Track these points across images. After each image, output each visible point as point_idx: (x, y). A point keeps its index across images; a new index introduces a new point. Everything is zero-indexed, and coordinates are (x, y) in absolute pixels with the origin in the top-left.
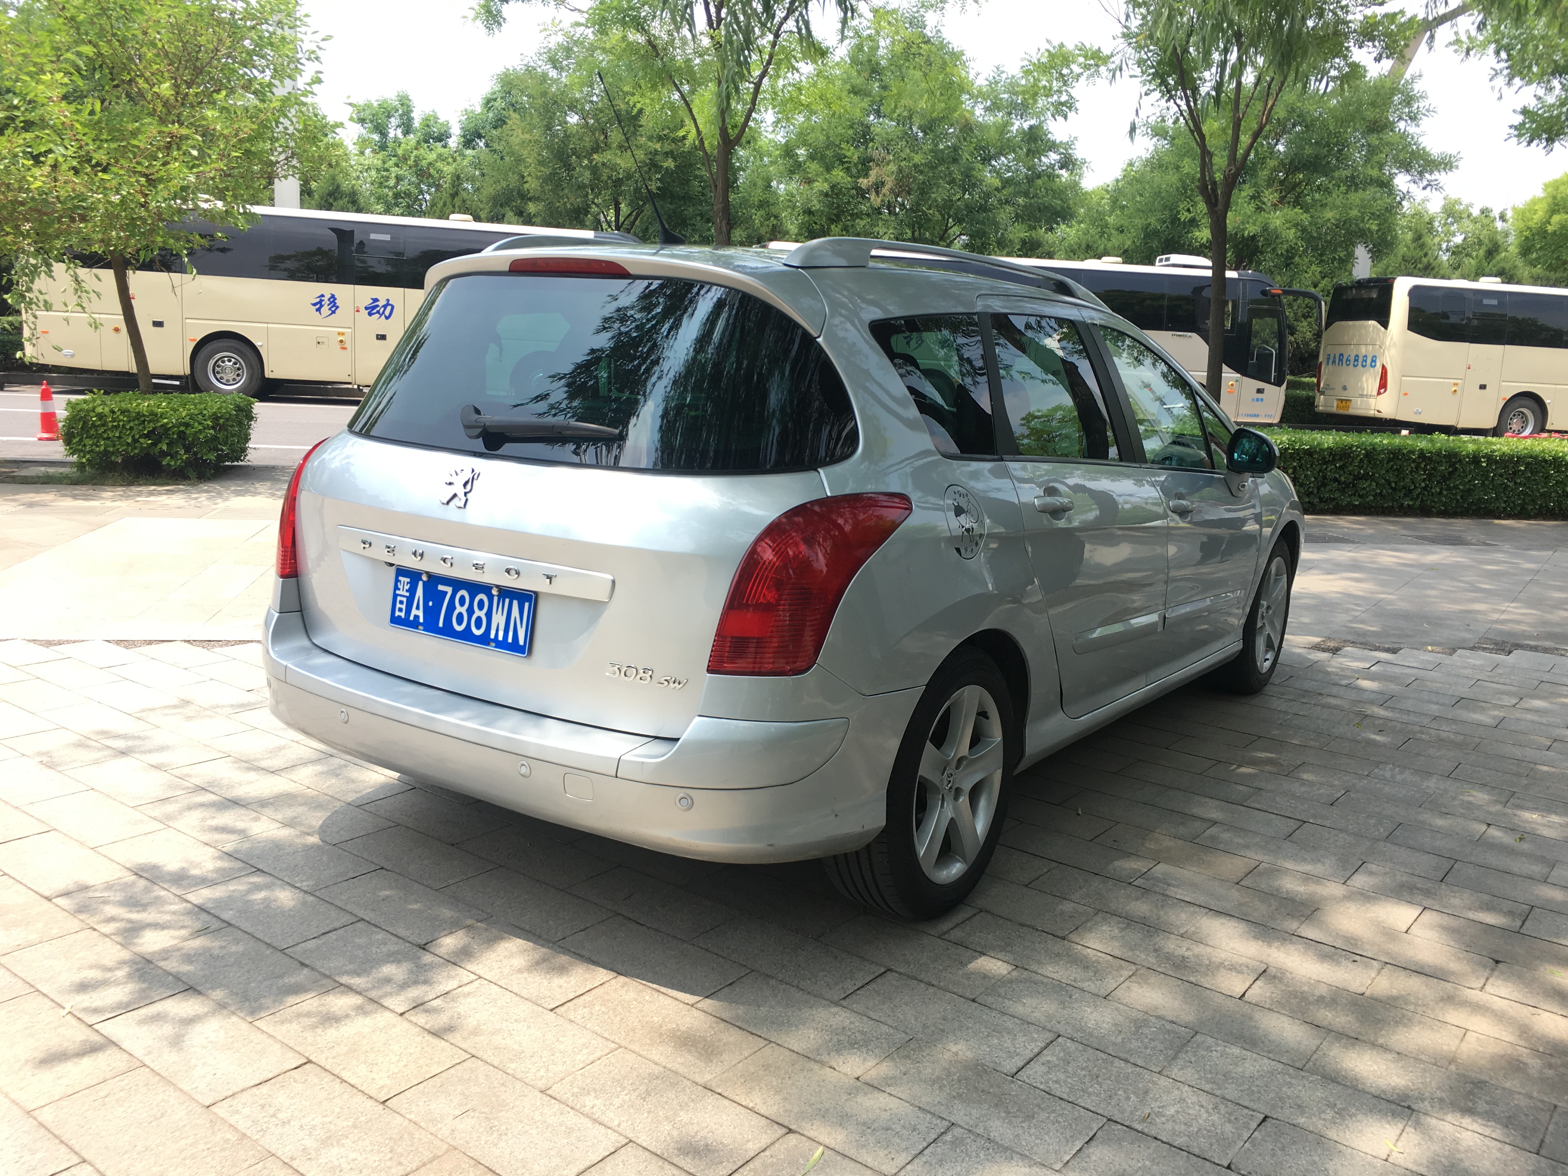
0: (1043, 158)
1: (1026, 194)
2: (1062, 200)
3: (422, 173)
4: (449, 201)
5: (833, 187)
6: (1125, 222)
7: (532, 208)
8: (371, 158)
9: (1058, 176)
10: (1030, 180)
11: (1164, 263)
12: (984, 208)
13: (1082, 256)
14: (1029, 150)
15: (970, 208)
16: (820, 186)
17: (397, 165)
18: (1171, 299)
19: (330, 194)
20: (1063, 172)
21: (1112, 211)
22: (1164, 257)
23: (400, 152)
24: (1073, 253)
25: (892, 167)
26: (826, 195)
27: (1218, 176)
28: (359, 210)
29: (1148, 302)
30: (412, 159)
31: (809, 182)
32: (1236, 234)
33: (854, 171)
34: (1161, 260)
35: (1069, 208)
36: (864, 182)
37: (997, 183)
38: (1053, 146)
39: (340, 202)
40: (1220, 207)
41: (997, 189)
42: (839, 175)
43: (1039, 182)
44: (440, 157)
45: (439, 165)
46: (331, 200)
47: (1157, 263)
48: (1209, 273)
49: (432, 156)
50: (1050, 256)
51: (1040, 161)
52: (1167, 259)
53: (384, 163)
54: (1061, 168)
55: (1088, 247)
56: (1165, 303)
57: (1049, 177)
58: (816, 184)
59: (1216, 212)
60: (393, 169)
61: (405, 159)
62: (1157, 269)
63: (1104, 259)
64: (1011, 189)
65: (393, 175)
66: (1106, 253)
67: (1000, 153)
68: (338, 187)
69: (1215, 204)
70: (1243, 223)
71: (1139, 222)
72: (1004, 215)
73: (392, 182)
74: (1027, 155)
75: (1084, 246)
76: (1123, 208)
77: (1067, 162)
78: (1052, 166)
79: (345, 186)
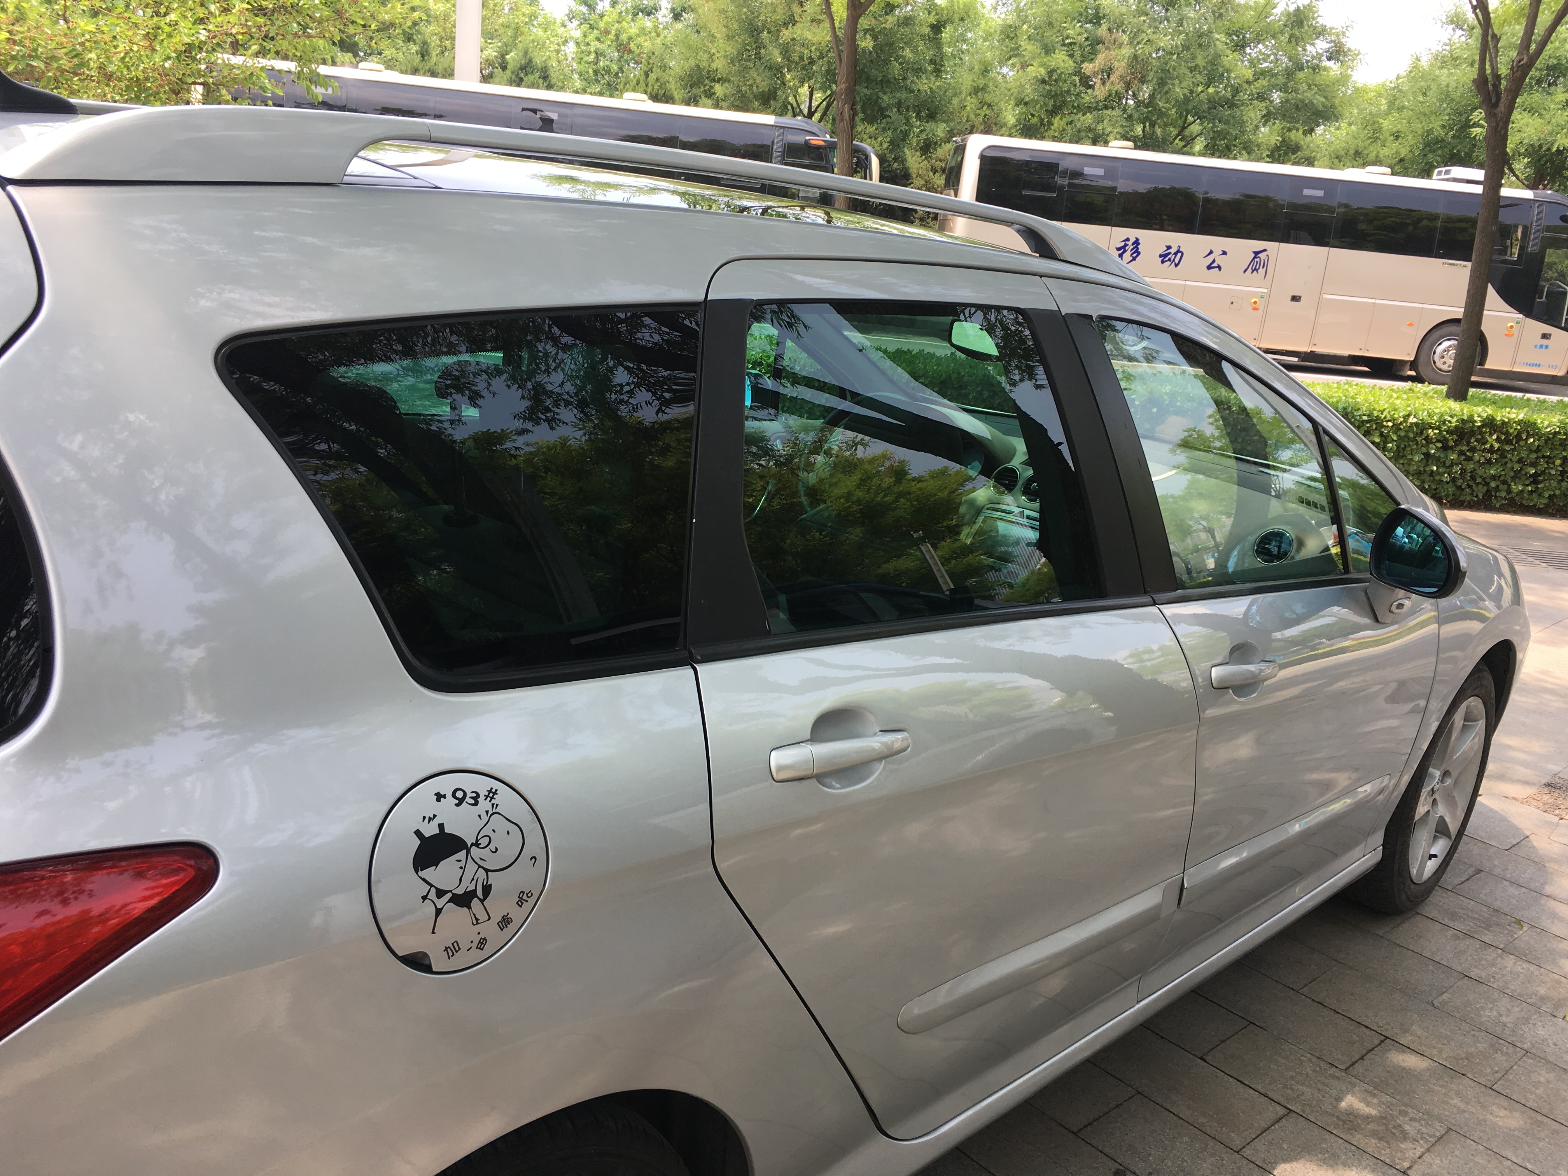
0: (1309, 47)
1: (1284, 89)
2: (1326, 98)
3: (623, 48)
4: (642, 78)
5: (1051, 72)
6: (1402, 126)
7: (719, 89)
8: (575, 31)
9: (1325, 69)
10: (1289, 74)
11: (1443, 177)
12: (1231, 104)
13: (1348, 164)
14: (1291, 36)
15: (1214, 103)
16: (1036, 71)
17: (598, 39)
18: (1449, 220)
19: (523, 68)
20: (1330, 64)
21: (1387, 113)
22: (1444, 169)
23: (602, 25)
24: (1338, 160)
25: (1127, 51)
26: (1043, 81)
27: (1504, 71)
28: (550, 87)
29: (1425, 223)
30: (613, 32)
31: (1024, 66)
32: (1540, 146)
33: (1078, 54)
34: (1439, 173)
35: (1333, 106)
36: (1088, 68)
37: (1249, 74)
38: (1321, 32)
39: (531, 78)
40: (1502, 108)
41: (1248, 82)
42: (1061, 60)
43: (1300, 75)
44: (643, 31)
45: (641, 40)
46: (522, 75)
47: (1435, 176)
48: (1478, 189)
49: (634, 31)
50: (1310, 162)
51: (1305, 50)
52: (1447, 172)
53: (585, 36)
54: (1329, 59)
55: (1357, 153)
56: (1439, 224)
57: (1314, 69)
58: (1030, 69)
59: (1495, 115)
60: (592, 43)
61: (607, 32)
62: (1434, 183)
63: (1370, 169)
64: (1263, 82)
65: (592, 49)
66: (1377, 162)
67: (1258, 40)
68: (530, 61)
69: (1496, 105)
70: (1551, 134)
71: (1418, 127)
72: (1253, 114)
73: (592, 57)
74: (1290, 41)
75: (1352, 152)
76: (1401, 109)
77: (1337, 53)
78: (1319, 56)
79: (538, 61)
